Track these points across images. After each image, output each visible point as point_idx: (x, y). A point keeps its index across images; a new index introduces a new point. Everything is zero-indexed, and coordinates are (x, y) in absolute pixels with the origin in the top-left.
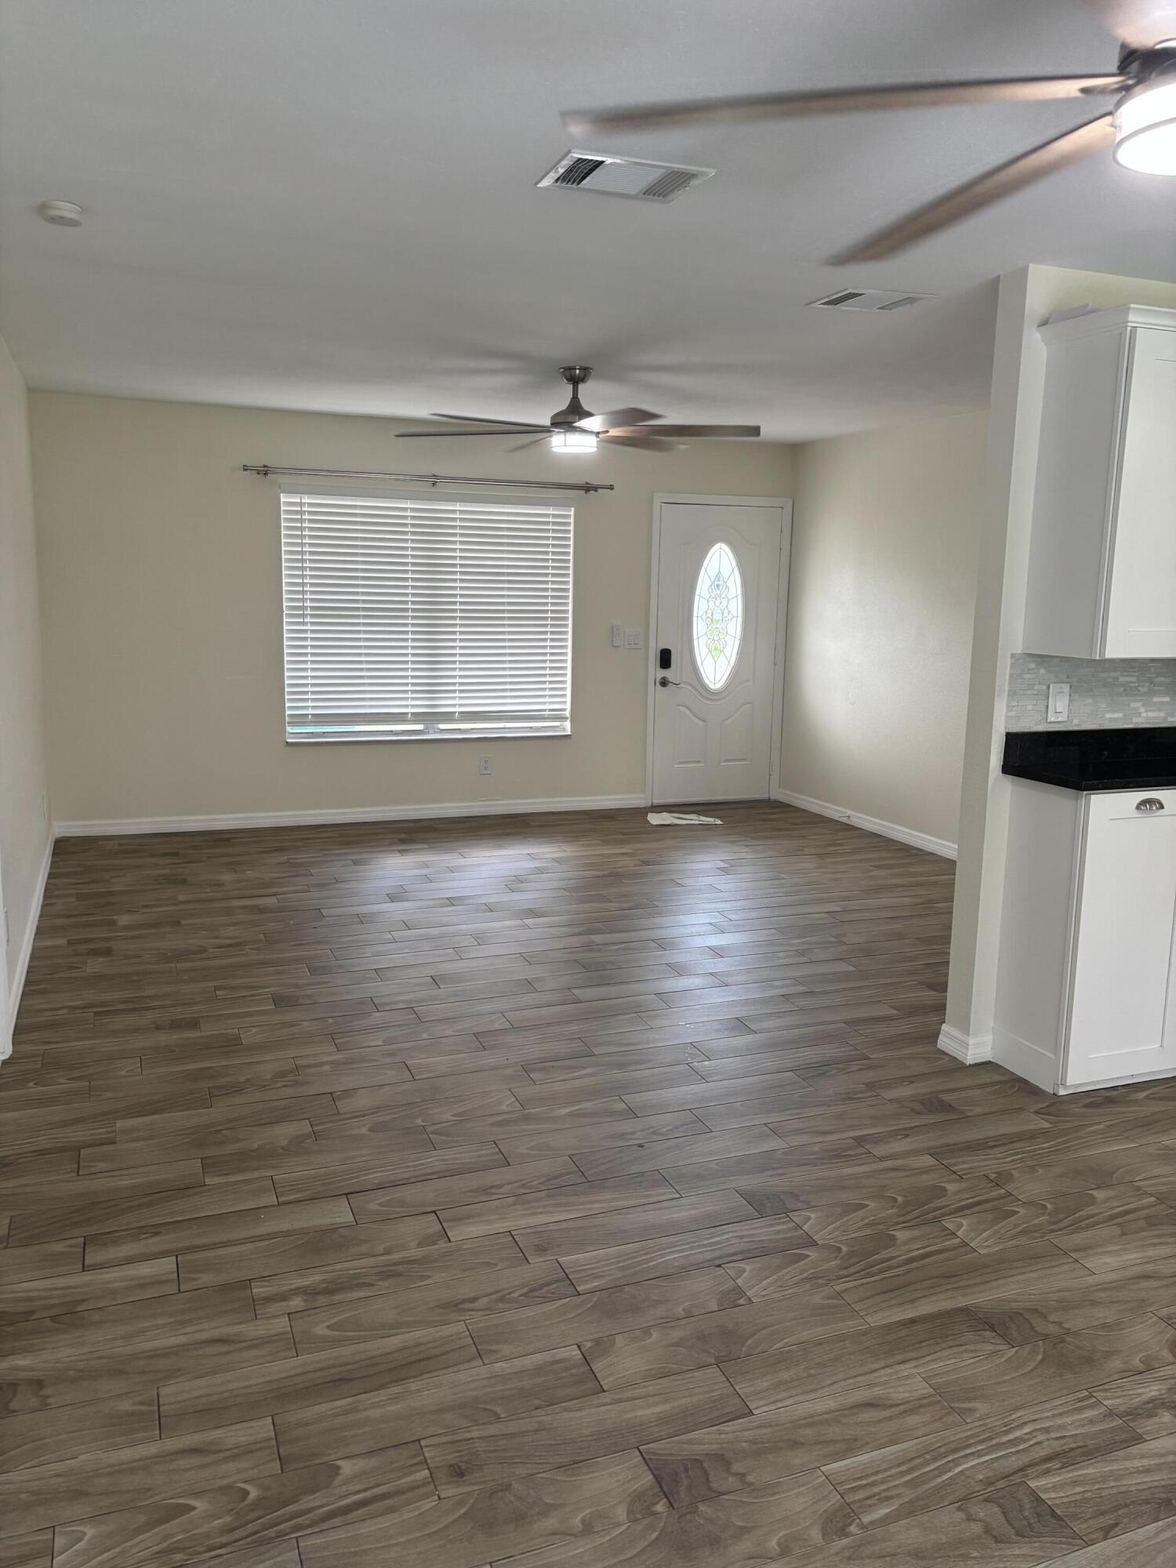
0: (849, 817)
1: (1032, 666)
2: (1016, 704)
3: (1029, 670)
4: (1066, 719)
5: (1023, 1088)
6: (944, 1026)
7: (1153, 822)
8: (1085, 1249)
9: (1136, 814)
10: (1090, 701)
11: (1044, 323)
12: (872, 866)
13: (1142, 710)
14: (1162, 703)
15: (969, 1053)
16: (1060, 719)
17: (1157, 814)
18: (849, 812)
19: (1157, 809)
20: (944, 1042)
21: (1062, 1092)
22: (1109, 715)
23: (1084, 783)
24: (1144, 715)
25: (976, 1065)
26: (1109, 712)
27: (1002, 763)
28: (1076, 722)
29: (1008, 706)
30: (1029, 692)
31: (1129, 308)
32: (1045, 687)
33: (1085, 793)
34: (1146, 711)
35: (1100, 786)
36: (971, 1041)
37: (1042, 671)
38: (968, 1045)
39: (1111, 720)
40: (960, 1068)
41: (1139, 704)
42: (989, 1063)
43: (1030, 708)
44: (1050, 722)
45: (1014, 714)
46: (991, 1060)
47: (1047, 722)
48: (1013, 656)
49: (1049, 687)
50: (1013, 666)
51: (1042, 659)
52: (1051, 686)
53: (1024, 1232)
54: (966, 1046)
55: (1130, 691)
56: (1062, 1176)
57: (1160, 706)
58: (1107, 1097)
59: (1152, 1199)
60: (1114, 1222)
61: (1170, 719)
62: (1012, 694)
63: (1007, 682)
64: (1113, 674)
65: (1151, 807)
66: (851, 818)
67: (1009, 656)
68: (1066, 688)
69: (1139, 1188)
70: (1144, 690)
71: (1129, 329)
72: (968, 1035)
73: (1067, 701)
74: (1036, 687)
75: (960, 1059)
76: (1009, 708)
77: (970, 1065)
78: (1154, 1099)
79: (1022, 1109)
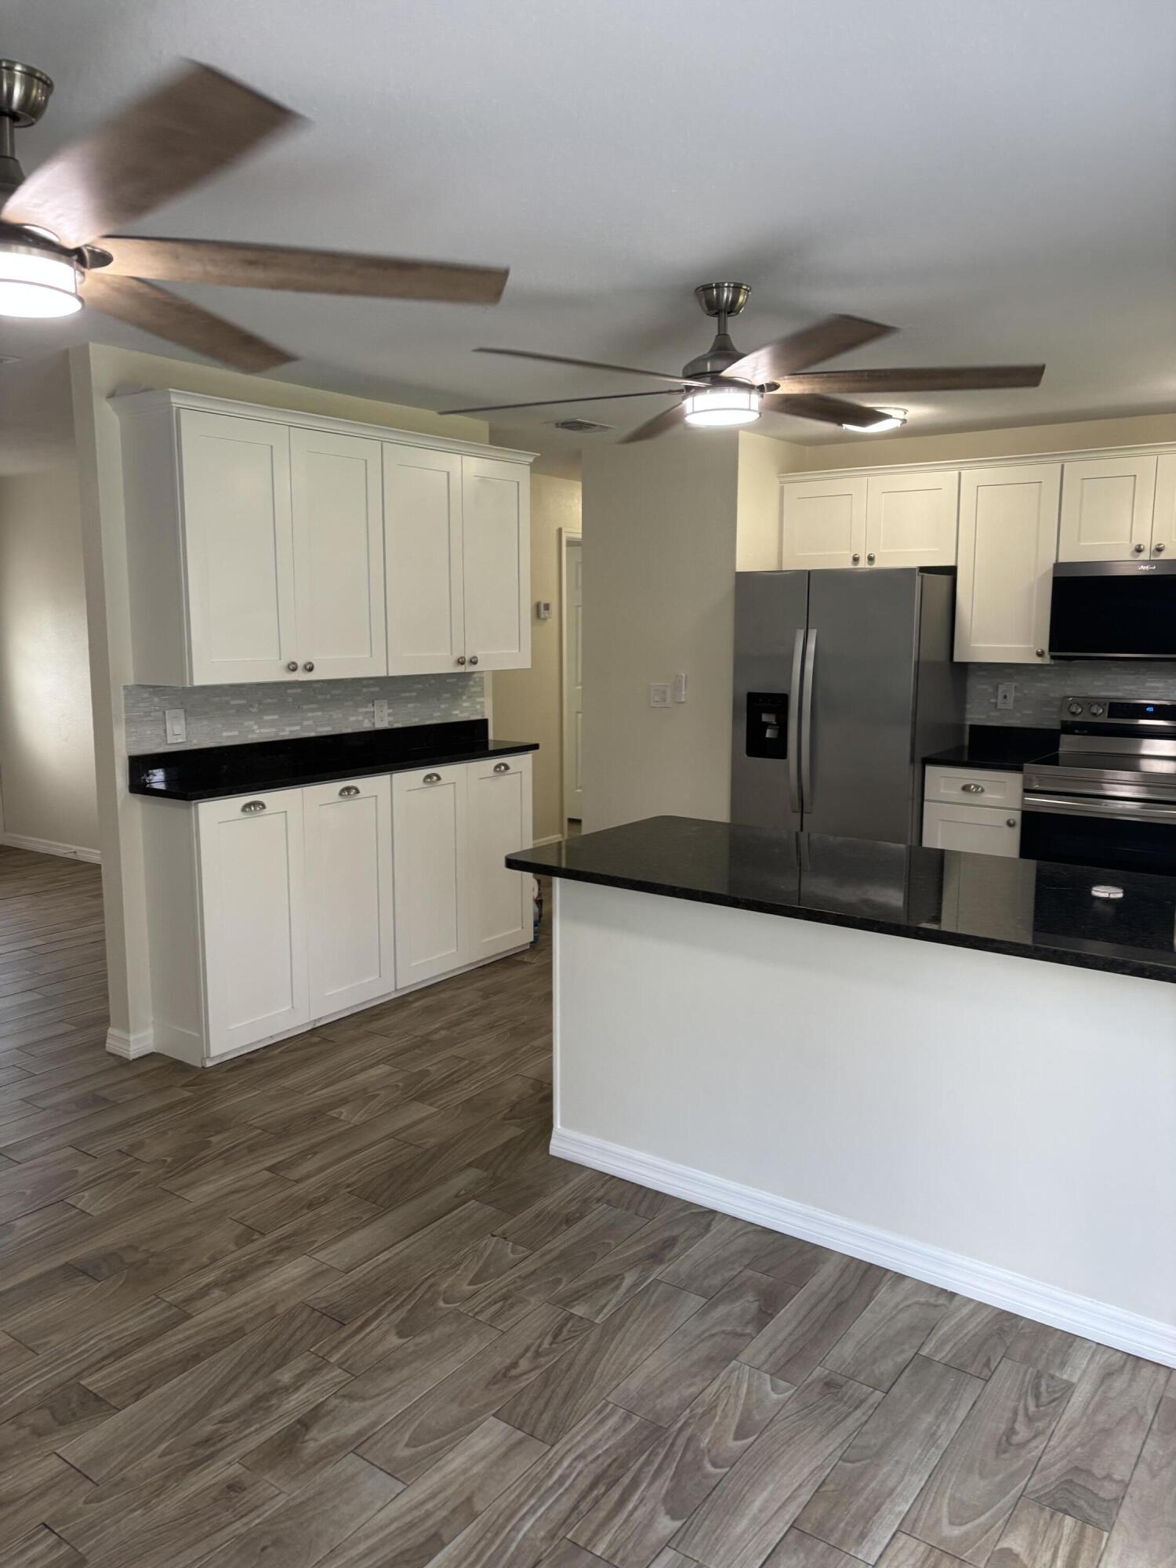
0: (75, 852)
1: (146, 695)
2: (134, 730)
3: (143, 699)
4: (184, 740)
5: (178, 1067)
6: (110, 1031)
7: (256, 821)
8: (188, 1186)
9: (243, 815)
10: (206, 722)
11: (111, 395)
12: (88, 896)
13: (255, 727)
14: (273, 720)
15: (131, 1049)
16: (180, 741)
17: (260, 814)
18: (75, 848)
19: (261, 809)
20: (112, 1045)
21: (209, 1064)
22: (225, 734)
23: (189, 794)
24: (258, 731)
25: (140, 1058)
26: (225, 731)
27: (128, 784)
28: (195, 741)
29: (127, 732)
30: (145, 719)
31: (169, 392)
32: (161, 713)
33: (194, 802)
34: (260, 728)
35: (205, 795)
36: (132, 1038)
37: (156, 700)
38: (129, 1042)
39: (228, 737)
40: (124, 1063)
41: (252, 723)
42: (152, 1054)
43: (148, 732)
44: (170, 744)
45: (134, 739)
46: (155, 1051)
47: (167, 744)
48: (125, 687)
49: (164, 713)
50: (126, 696)
51: (156, 690)
52: (167, 712)
53: (139, 1187)
54: (127, 1042)
55: (241, 711)
56: (189, 1132)
57: (272, 724)
58: (248, 1060)
59: (259, 1131)
60: (221, 1157)
61: (281, 734)
62: (129, 721)
63: (123, 711)
64: (224, 699)
65: (255, 808)
66: (78, 854)
67: (122, 688)
68: (181, 712)
69: (251, 1125)
70: (254, 710)
71: (174, 408)
72: (128, 1032)
73: (183, 722)
74: (152, 714)
75: (124, 1056)
76: (128, 734)
77: (134, 1060)
78: (286, 1052)
79: (171, 1086)
